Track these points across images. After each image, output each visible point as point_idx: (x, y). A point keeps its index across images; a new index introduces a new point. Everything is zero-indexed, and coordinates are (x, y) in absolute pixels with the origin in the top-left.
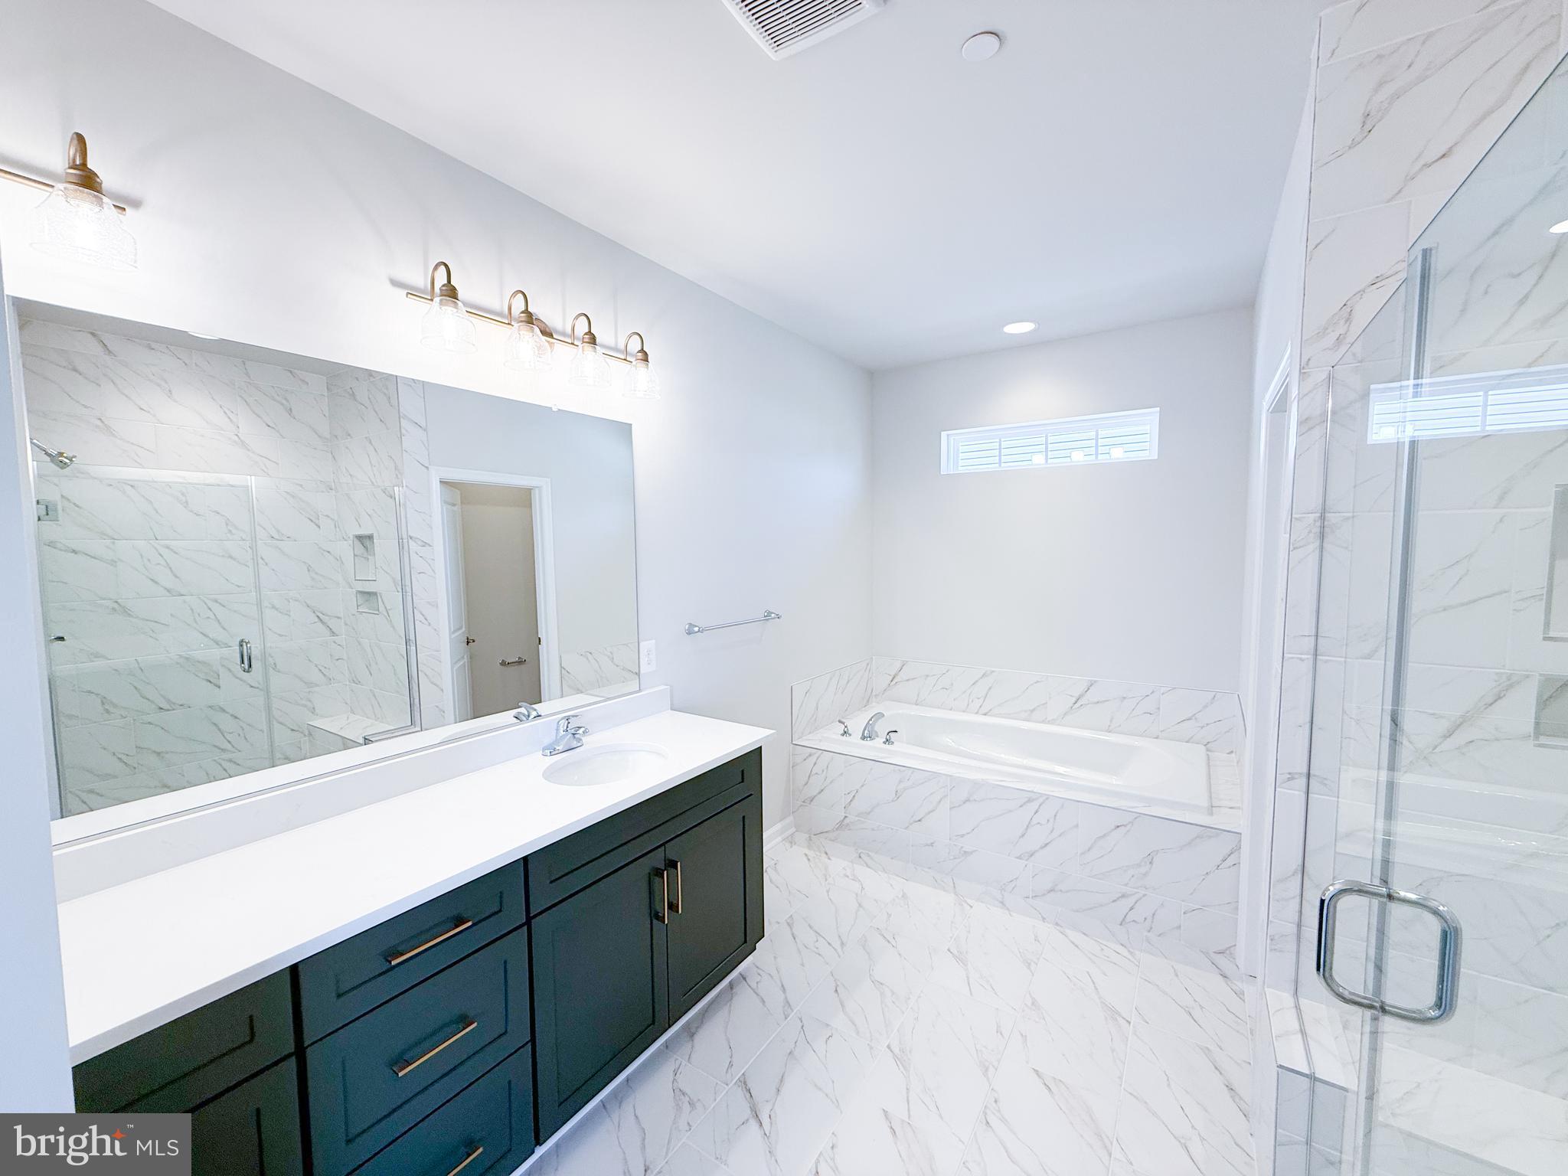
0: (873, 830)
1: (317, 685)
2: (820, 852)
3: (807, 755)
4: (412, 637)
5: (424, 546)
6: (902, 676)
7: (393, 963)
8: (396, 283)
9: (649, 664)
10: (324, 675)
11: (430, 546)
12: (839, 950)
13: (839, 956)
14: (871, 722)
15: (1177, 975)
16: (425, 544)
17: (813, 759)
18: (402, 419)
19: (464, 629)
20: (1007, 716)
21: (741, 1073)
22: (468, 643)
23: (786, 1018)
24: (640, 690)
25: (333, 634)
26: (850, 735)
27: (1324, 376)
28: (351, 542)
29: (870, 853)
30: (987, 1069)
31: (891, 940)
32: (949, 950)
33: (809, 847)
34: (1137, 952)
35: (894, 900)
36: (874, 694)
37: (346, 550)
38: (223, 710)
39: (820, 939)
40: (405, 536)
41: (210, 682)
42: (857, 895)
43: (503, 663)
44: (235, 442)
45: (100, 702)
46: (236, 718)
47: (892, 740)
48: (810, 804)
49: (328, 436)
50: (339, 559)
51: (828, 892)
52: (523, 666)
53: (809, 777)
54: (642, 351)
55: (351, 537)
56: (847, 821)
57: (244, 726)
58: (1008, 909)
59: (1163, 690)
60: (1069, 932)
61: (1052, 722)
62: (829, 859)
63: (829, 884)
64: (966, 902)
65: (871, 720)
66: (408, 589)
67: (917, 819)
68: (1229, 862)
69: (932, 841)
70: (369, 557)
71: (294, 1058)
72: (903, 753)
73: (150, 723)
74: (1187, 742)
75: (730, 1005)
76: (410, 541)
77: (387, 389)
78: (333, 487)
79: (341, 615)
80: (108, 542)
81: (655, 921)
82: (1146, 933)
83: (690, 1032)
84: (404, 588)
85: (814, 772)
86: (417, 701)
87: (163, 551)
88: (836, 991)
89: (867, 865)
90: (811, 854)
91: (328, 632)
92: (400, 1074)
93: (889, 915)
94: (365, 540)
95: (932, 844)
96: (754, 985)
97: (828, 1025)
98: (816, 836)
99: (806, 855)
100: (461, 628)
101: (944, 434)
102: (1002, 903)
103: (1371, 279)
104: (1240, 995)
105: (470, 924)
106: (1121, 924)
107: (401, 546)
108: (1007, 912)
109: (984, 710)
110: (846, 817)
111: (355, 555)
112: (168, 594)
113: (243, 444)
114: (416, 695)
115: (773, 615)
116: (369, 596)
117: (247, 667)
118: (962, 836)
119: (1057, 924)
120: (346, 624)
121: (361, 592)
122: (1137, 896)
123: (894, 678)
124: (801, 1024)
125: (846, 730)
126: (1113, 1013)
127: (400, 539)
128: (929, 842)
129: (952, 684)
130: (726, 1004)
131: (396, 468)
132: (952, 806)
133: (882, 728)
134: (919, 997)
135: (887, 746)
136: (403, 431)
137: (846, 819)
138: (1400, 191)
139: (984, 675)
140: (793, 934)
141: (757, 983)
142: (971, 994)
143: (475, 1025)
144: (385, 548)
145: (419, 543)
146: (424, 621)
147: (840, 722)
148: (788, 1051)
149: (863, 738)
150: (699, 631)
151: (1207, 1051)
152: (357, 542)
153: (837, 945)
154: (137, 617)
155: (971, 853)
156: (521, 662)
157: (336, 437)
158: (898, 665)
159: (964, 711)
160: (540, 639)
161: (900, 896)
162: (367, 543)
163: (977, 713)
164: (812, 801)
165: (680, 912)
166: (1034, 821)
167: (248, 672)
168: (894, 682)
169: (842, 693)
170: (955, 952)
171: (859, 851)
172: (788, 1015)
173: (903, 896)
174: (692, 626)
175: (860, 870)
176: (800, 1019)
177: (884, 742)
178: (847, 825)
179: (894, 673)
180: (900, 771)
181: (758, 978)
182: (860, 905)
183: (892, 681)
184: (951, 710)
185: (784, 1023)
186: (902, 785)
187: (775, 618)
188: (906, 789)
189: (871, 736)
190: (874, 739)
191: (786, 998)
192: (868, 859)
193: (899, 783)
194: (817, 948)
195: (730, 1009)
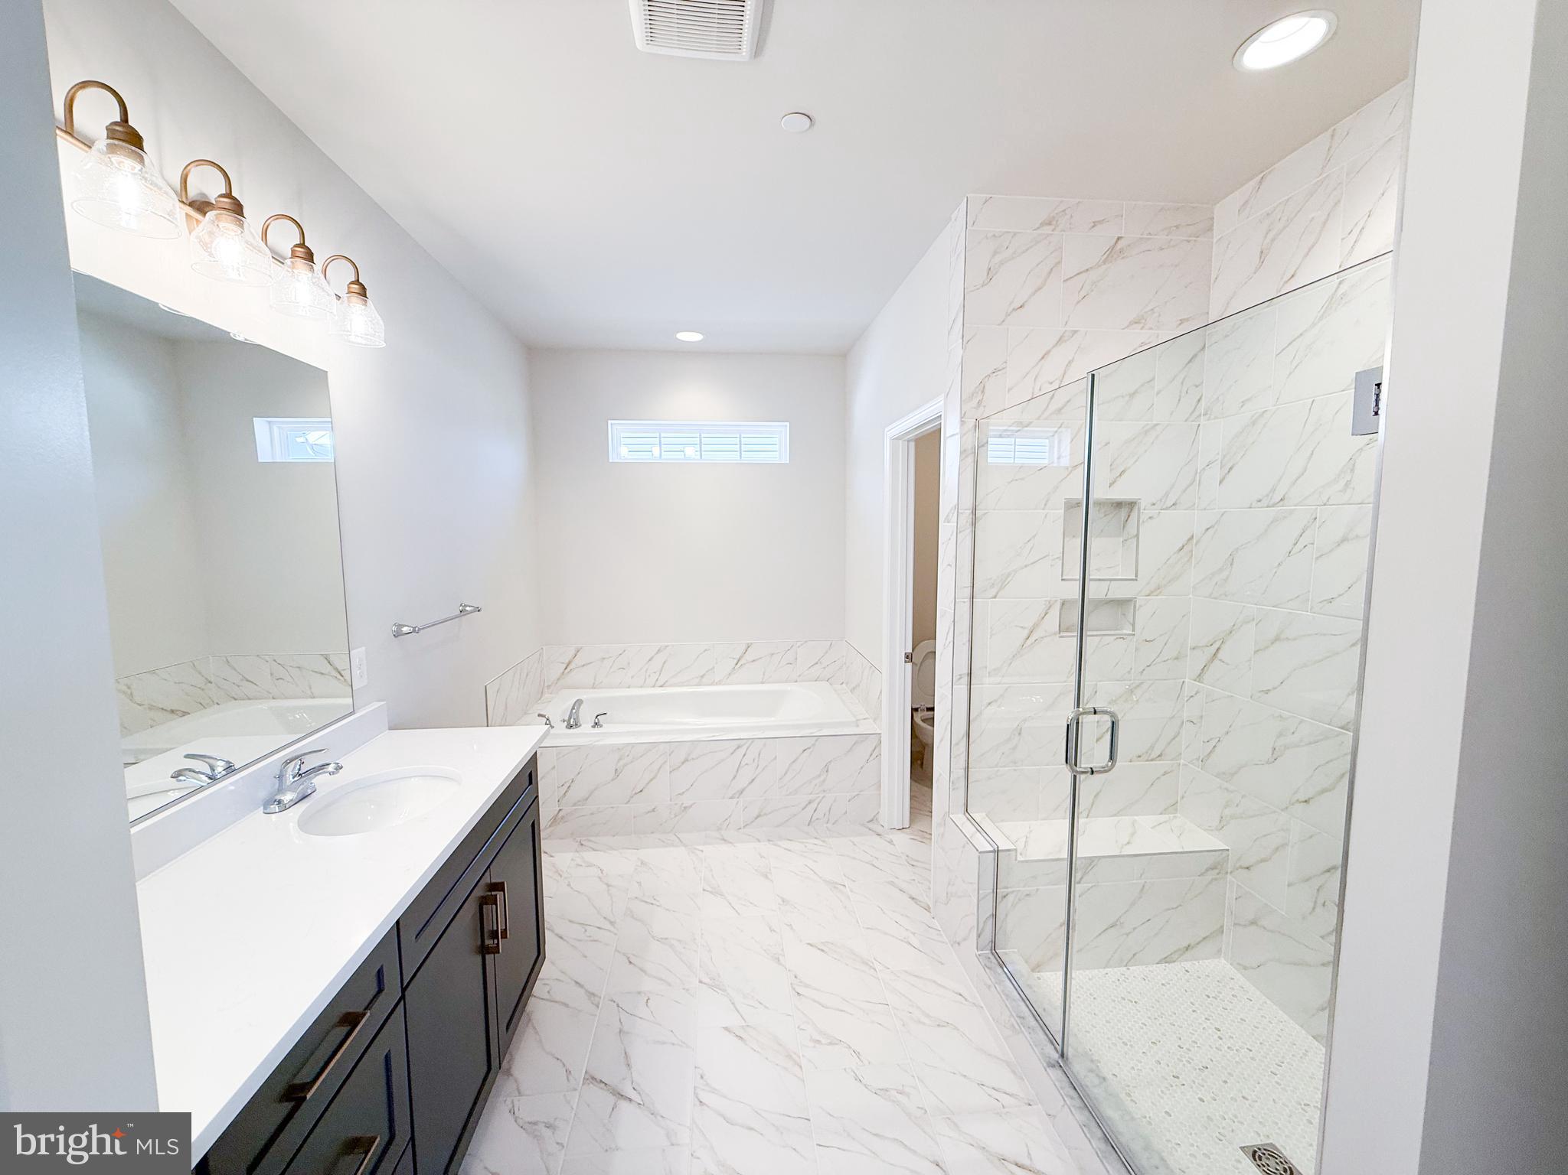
0: (592, 814)
6: (577, 661)
12: (612, 929)
13: (616, 934)
14: (574, 711)
15: (855, 845)
20: (682, 684)
21: (583, 1073)
23: (598, 1007)
24: (355, 711)
27: (973, 424)
29: (591, 838)
30: (778, 959)
31: (654, 902)
32: (704, 890)
34: (826, 839)
35: (636, 869)
36: (546, 684)
39: (587, 928)
42: (600, 878)
47: (601, 723)
51: (569, 885)
54: (358, 282)
58: (731, 843)
59: (799, 644)
60: (779, 843)
61: (719, 683)
62: (552, 856)
63: (566, 878)
64: (696, 849)
65: (572, 708)
67: (639, 790)
68: (874, 755)
69: (653, 807)
72: (615, 734)
74: (816, 681)
75: (533, 1024)
81: (487, 956)
82: (825, 825)
88: (630, 962)
89: (594, 850)
93: (639, 883)
95: (653, 810)
96: (546, 996)
97: (639, 993)
101: (610, 423)
102: (723, 839)
103: (992, 370)
104: (891, 842)
106: (809, 825)
108: (730, 845)
109: (660, 683)
110: (561, 812)
118: (683, 794)
119: (769, 840)
122: (818, 800)
123: (568, 665)
124: (615, 1005)
125: (548, 722)
126: (834, 885)
128: (650, 809)
129: (629, 663)
130: (527, 1026)
132: (672, 770)
133: (586, 716)
134: (702, 934)
135: (597, 730)
138: (1004, 321)
140: (557, 935)
141: (549, 992)
142: (738, 914)
147: (540, 715)
148: (618, 1030)
149: (570, 726)
150: (413, 631)
151: (892, 883)
153: (608, 926)
155: (691, 806)
158: (573, 652)
159: (641, 687)
161: (640, 864)
163: (654, 687)
165: (509, 937)
166: (743, 763)
168: (568, 670)
170: (709, 889)
171: (579, 839)
172: (599, 1003)
173: (642, 863)
174: (400, 626)
175: (589, 856)
176: (612, 1001)
177: (594, 727)
178: (563, 817)
179: (567, 661)
180: (619, 749)
181: (547, 988)
182: (608, 885)
183: (566, 668)
184: (629, 687)
185: (599, 1011)
186: (622, 763)
187: (471, 612)
188: (625, 765)
189: (577, 725)
190: (580, 725)
191: (586, 991)
192: (590, 844)
193: (618, 762)
194: (590, 937)
195: (534, 1028)
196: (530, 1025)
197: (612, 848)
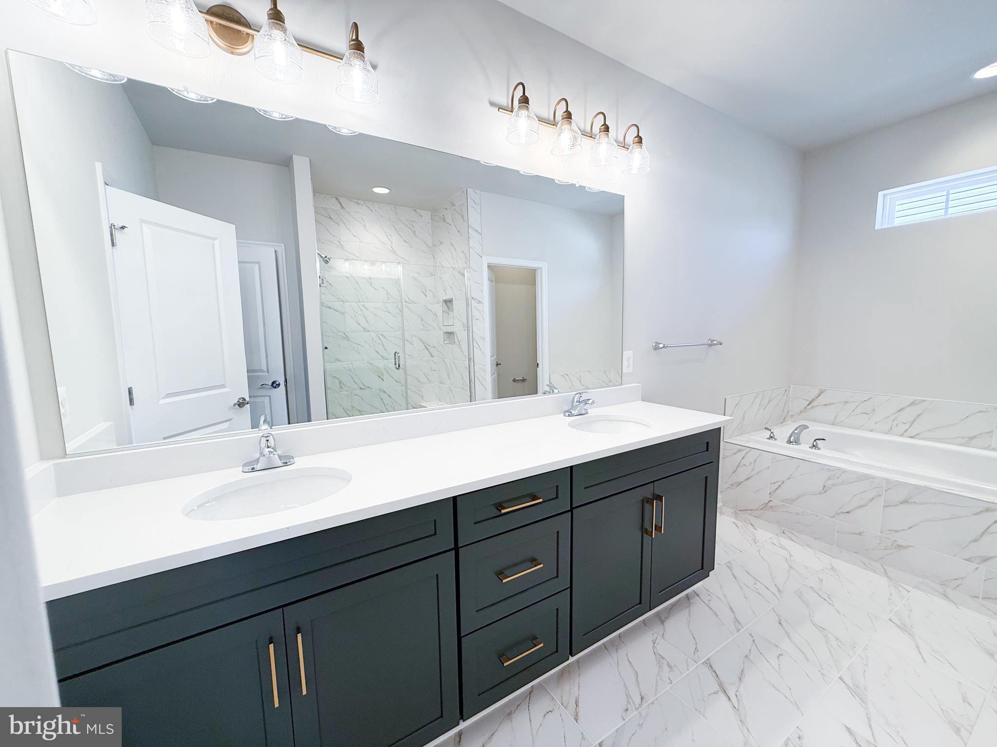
0: (797, 514)
1: (424, 384)
2: (746, 523)
3: (737, 450)
4: (472, 357)
5: (479, 303)
6: (821, 400)
7: (503, 511)
8: (492, 104)
9: (628, 367)
10: (428, 379)
11: (482, 303)
12: (777, 595)
13: (778, 599)
14: (796, 432)
16: (479, 302)
17: (743, 453)
18: (469, 228)
19: (495, 357)
20: (930, 439)
21: (706, 658)
22: (497, 365)
23: (738, 631)
24: (621, 384)
25: (432, 356)
26: (776, 440)
28: (441, 304)
29: (792, 531)
31: (827, 599)
32: (890, 620)
33: (736, 518)
35: (823, 570)
36: (790, 414)
37: (439, 308)
38: (384, 392)
39: (759, 583)
40: (469, 297)
41: (380, 377)
42: (786, 559)
43: (514, 380)
44: (391, 250)
45: (338, 382)
46: (390, 396)
47: (818, 445)
48: (737, 487)
49: (431, 246)
50: (435, 315)
51: (759, 552)
52: (525, 384)
53: (738, 467)
54: (638, 136)
55: (441, 301)
56: (771, 504)
57: (393, 402)
58: (954, 603)
62: (756, 529)
63: (759, 546)
64: (901, 586)
65: (796, 429)
66: (471, 329)
67: (846, 511)
69: (861, 531)
70: (450, 312)
71: (454, 551)
72: (826, 456)
73: (357, 395)
75: (689, 610)
76: (472, 300)
77: (462, 211)
78: (433, 274)
79: (436, 346)
80: (341, 303)
81: (645, 535)
83: (661, 619)
84: (468, 328)
85: (742, 463)
86: (473, 394)
87: (362, 308)
88: (780, 623)
89: (792, 540)
90: (739, 523)
91: (430, 355)
92: (504, 581)
93: (821, 580)
94: (448, 302)
95: (860, 534)
96: (707, 602)
97: (777, 646)
98: (740, 511)
99: (734, 523)
100: (494, 355)
101: (881, 194)
102: (946, 596)
105: (541, 500)
107: (467, 304)
109: (913, 431)
110: (770, 501)
111: (443, 312)
112: (364, 331)
113: (394, 252)
114: (473, 392)
115: (715, 342)
116: (450, 334)
117: (398, 367)
118: (897, 531)
120: (438, 351)
121: (447, 333)
123: (811, 403)
124: (752, 639)
125: (772, 435)
127: (467, 299)
128: (857, 532)
129: (874, 410)
130: (686, 608)
131: (466, 258)
132: (885, 505)
133: (807, 438)
134: (865, 648)
135: (813, 450)
136: (470, 236)
137: (771, 502)
139: (913, 404)
140: (734, 575)
142: (925, 661)
143: (542, 566)
144: (459, 305)
145: (477, 301)
146: (478, 347)
147: (766, 428)
148: (746, 655)
149: (789, 442)
150: (664, 347)
152: (444, 304)
153: (775, 590)
154: (352, 342)
155: (906, 547)
156: (523, 380)
157: (435, 245)
158: (817, 393)
159: (886, 433)
160: (538, 364)
161: (829, 568)
162: (449, 304)
163: (902, 436)
164: (738, 485)
165: (662, 532)
167: (399, 369)
168: (812, 406)
169: (764, 410)
170: (898, 623)
171: (783, 528)
172: (740, 630)
173: (832, 569)
174: (658, 343)
175: (785, 542)
176: (750, 635)
177: (811, 448)
178: (771, 507)
179: (810, 399)
180: (830, 469)
181: (709, 598)
182: (791, 567)
183: (809, 405)
184: (872, 431)
185: (737, 634)
186: (830, 482)
187: (717, 344)
188: (833, 485)
189: (797, 442)
190: (800, 444)
191: (735, 617)
192: (789, 534)
193: (827, 480)
194: (757, 589)
195: (690, 613)
196: (688, 609)
197: (809, 546)
